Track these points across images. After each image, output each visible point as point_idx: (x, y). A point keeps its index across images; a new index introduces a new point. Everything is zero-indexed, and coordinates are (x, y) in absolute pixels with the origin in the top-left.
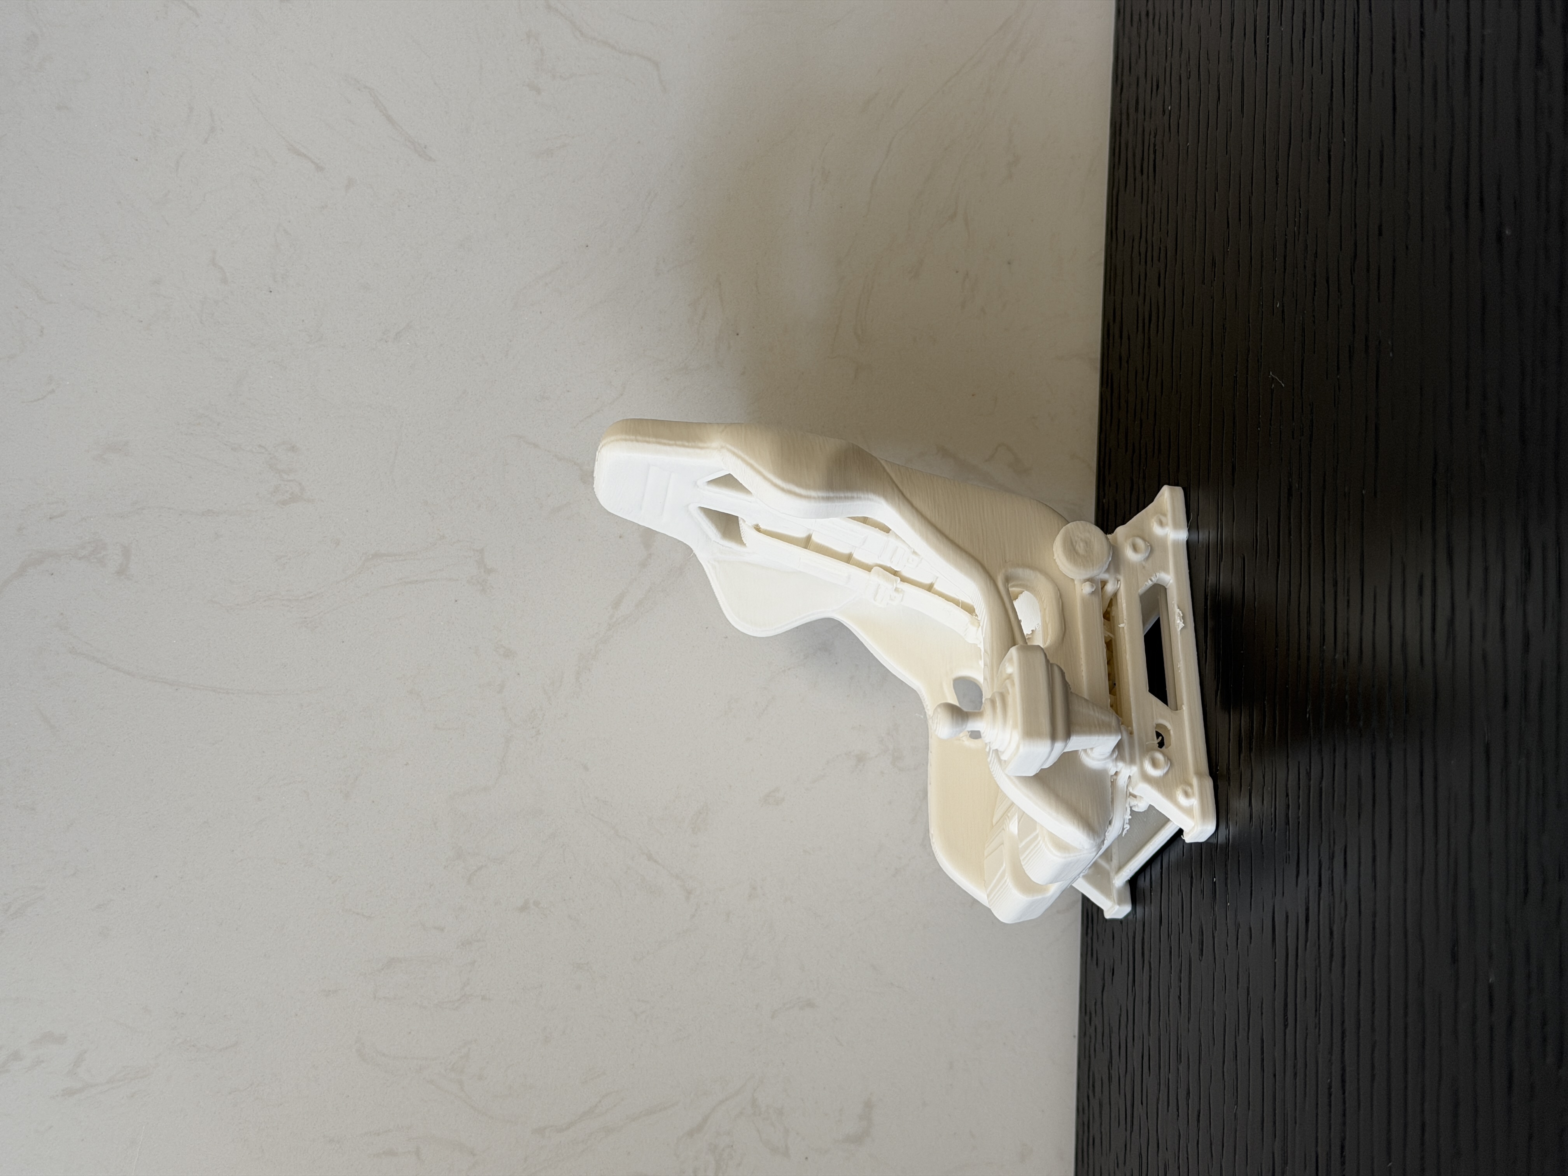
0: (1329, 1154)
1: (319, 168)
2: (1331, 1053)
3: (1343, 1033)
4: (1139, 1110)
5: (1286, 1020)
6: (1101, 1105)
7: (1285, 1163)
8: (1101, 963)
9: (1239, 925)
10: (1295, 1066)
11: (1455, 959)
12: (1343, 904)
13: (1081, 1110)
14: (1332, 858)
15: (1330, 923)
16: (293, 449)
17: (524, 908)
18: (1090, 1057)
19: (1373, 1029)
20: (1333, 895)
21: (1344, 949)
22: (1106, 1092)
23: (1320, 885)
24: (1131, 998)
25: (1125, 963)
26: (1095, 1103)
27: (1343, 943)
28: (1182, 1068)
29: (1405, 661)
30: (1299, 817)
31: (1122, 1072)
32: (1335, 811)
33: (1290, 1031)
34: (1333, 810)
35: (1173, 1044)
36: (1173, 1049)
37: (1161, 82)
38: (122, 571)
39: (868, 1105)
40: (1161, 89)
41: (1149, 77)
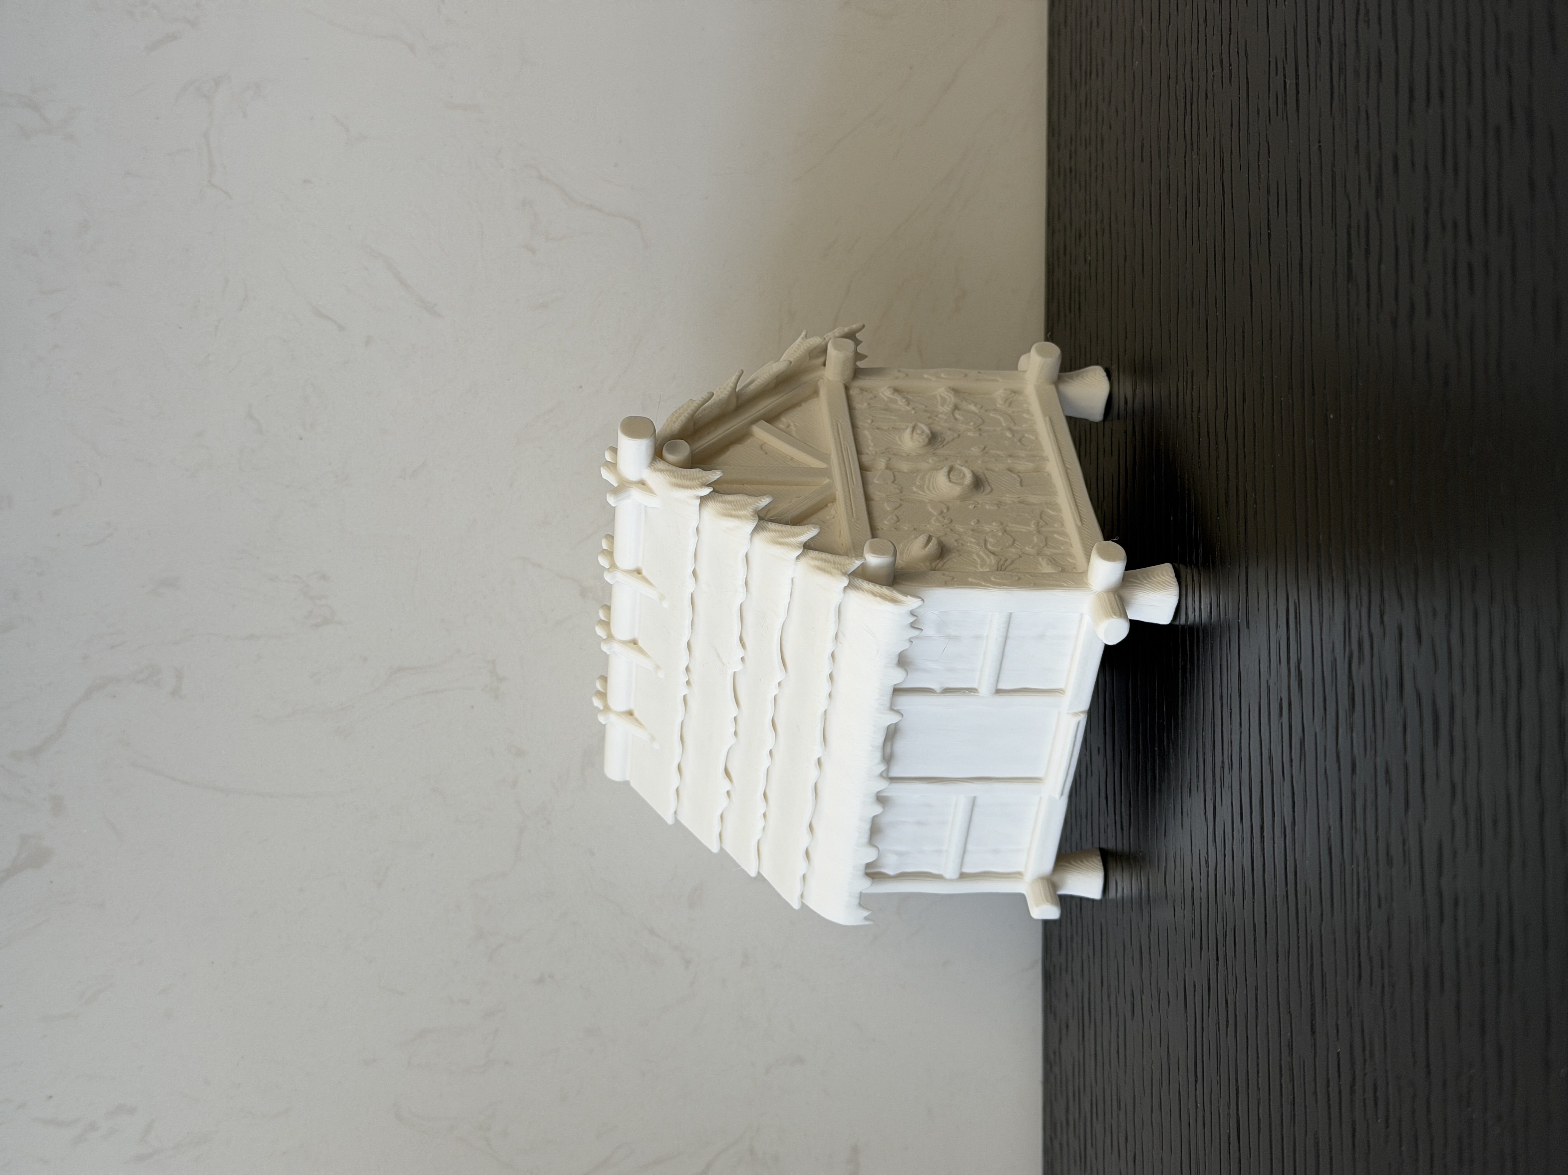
1: (342, 328)
2: (1229, 1108)
3: (1237, 1090)
4: (1090, 1151)
5: (1196, 1077)
6: (1061, 1146)
8: (1058, 1018)
9: (1160, 989)
10: (1204, 1117)
11: (1313, 1032)
12: (1234, 975)
13: (1047, 1151)
14: (1225, 935)
15: (1226, 995)
16: (324, 577)
17: (541, 980)
18: (1051, 1102)
19: (1258, 1088)
20: (1227, 968)
21: (1236, 1016)
22: (1064, 1135)
23: (1217, 960)
24: (1081, 1052)
25: (1076, 1019)
26: (1056, 1144)
27: (1235, 1011)
28: (1122, 1116)
29: (1272, 772)
30: (1201, 899)
31: (1077, 1118)
32: (1227, 896)
33: (1199, 1086)
34: (1225, 894)
35: (1114, 1093)
36: (1114, 1097)
37: (1083, 234)
38: (176, 692)
39: (855, 1150)
40: (1082, 240)
41: (1073, 227)
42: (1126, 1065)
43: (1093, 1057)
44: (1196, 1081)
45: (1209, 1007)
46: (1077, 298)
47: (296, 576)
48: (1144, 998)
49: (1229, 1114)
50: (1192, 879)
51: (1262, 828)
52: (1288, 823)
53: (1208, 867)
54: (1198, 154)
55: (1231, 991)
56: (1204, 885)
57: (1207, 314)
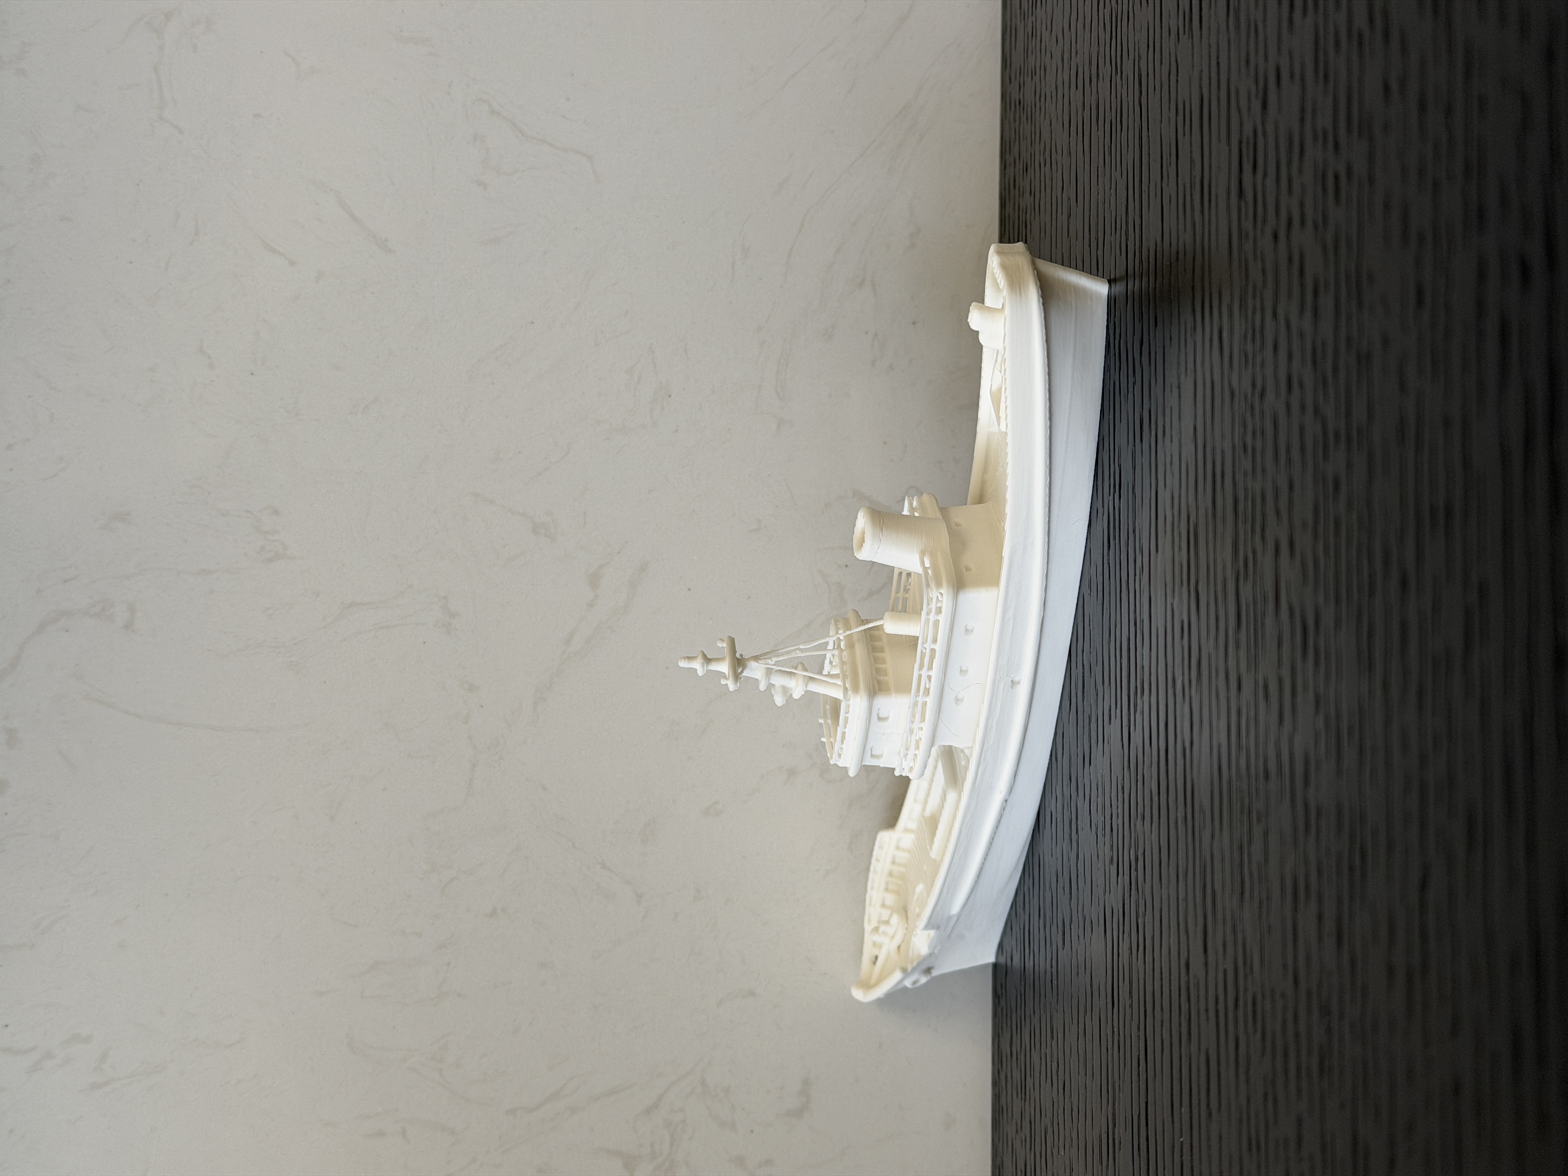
0: (1139, 1115)
1: (292, 263)
2: (1139, 1030)
4: (1029, 1081)
6: (1006, 1077)
7: (1114, 1125)
8: (1004, 951)
11: (1205, 951)
12: (1144, 899)
13: (995, 1083)
14: (1137, 860)
16: (276, 512)
17: (493, 914)
18: (999, 1035)
19: (1162, 1009)
22: (1009, 1066)
24: (1023, 983)
25: (1019, 952)
26: (1003, 1076)
27: (1144, 934)
28: (1054, 1045)
29: (1175, 694)
30: (1118, 825)
31: (1019, 1049)
32: (1138, 821)
33: (1115, 1010)
34: (1137, 819)
35: (1049, 1023)
36: (1049, 1028)
37: (1029, 166)
38: (128, 626)
39: (806, 1083)
40: (1029, 171)
41: (1021, 160)
46: (1024, 230)
47: (247, 511)
48: (1072, 927)
49: (1139, 1036)
50: (1111, 805)
52: (1187, 743)
54: (1121, 77)
55: (1141, 914)
57: (1127, 240)
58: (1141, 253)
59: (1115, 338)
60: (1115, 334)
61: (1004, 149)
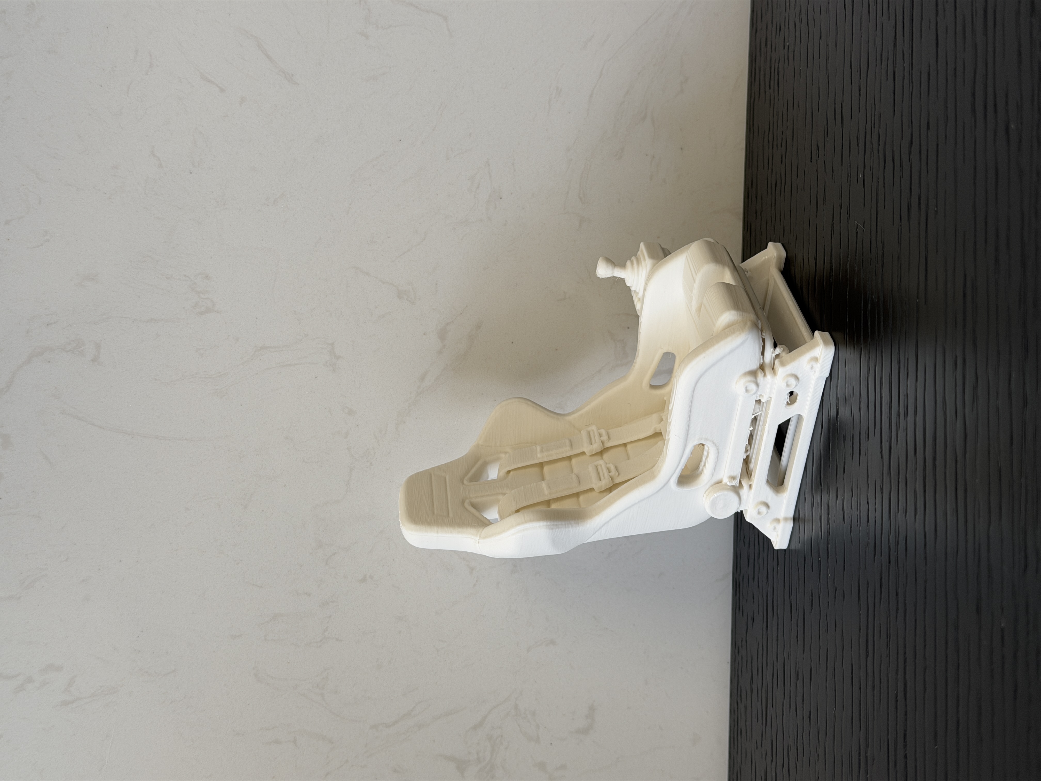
0: (896, 740)
1: (222, 90)
2: (897, 674)
3: (905, 660)
4: (771, 711)
5: (867, 652)
6: (745, 707)
7: (867, 745)
8: (745, 614)
9: (836, 589)
10: (873, 682)
11: (979, 611)
12: (905, 574)
13: (732, 712)
14: (897, 544)
15: (896, 588)
16: (207, 277)
17: (364, 580)
18: (738, 676)
19: (925, 658)
20: (898, 568)
21: (905, 604)
22: (749, 700)
23: (890, 562)
24: (765, 638)
25: (761, 614)
26: (741, 707)
27: (905, 601)
28: (800, 684)
29: (945, 413)
30: (876, 517)
31: (760, 686)
32: (899, 513)
33: (870, 659)
34: (898, 512)
35: (793, 667)
36: (793, 671)
37: (783, 27)
38: (94, 360)
39: (592, 709)
40: (782, 31)
41: (774, 23)
42: (804, 646)
43: (775, 642)
44: (867, 656)
45: (881, 599)
46: (776, 77)
47: (185, 276)
50: (868, 503)
51: (935, 459)
52: (959, 452)
53: (882, 493)
56: (878, 506)
57: (894, 67)
58: (911, 75)
59: (879, 145)
60: (879, 141)
61: (755, 19)
